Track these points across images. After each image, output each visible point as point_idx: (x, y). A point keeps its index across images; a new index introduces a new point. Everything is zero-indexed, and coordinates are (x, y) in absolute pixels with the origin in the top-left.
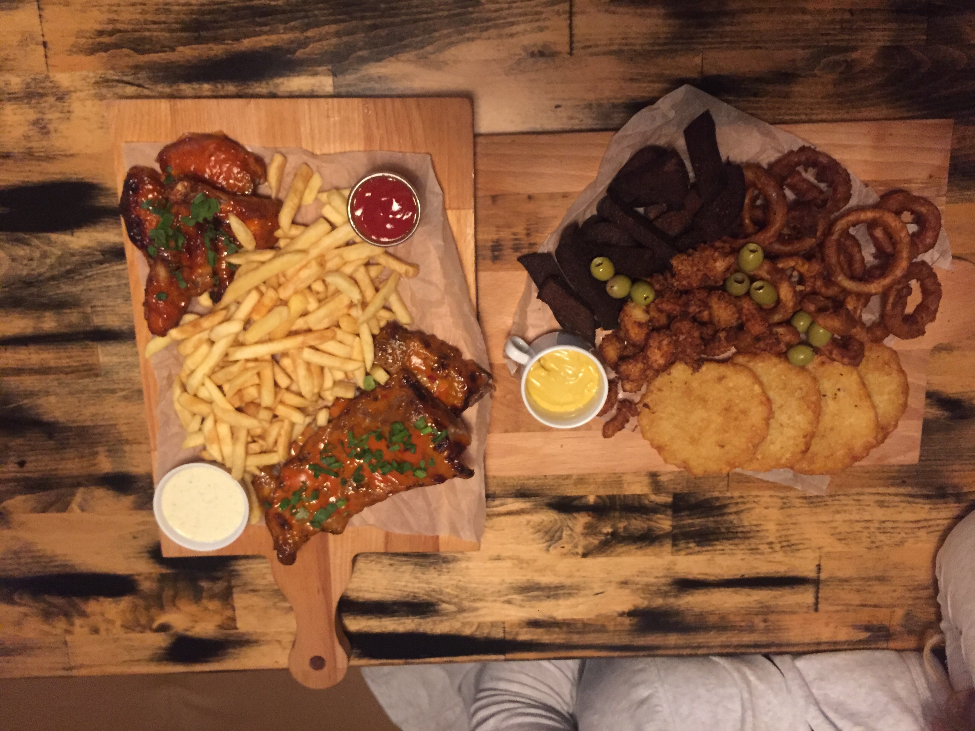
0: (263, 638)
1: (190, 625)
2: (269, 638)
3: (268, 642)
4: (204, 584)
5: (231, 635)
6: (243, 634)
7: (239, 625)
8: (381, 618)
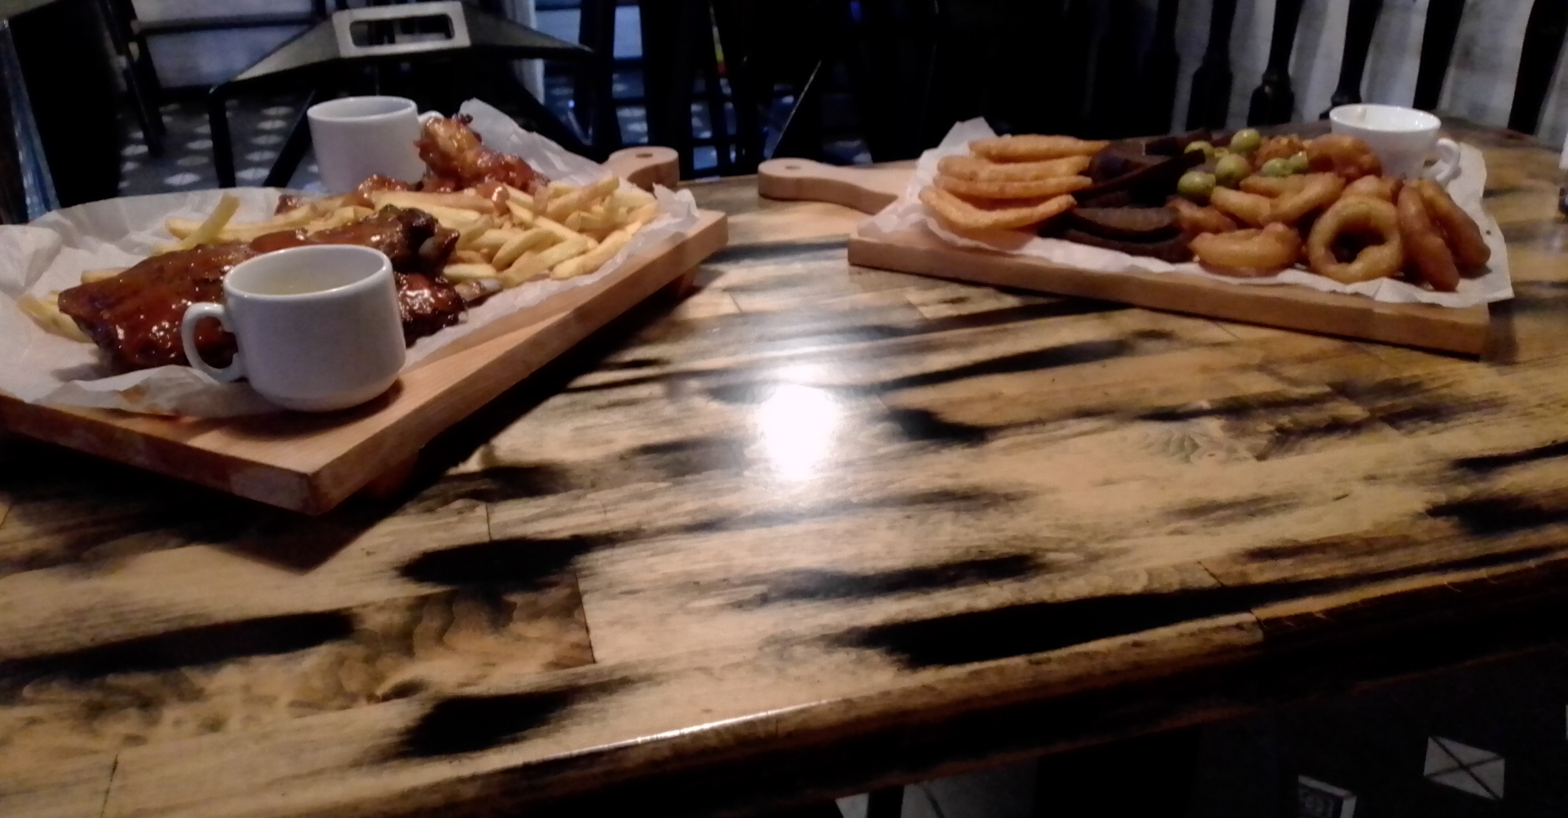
0: (662, 669)
1: (476, 673)
2: (676, 667)
3: (678, 675)
4: (517, 598)
5: (584, 676)
6: (613, 669)
7: (598, 654)
8: (928, 593)
